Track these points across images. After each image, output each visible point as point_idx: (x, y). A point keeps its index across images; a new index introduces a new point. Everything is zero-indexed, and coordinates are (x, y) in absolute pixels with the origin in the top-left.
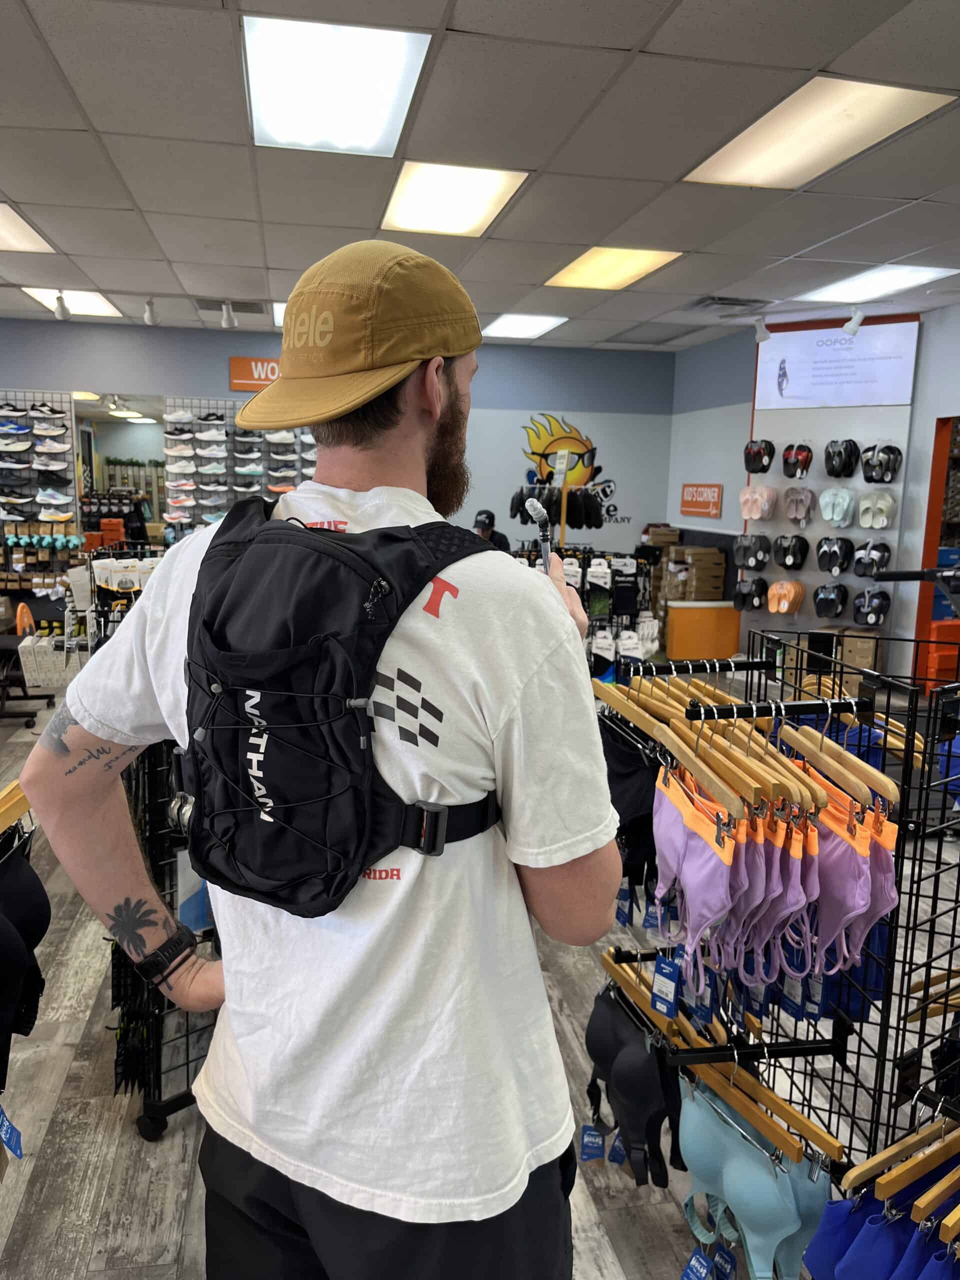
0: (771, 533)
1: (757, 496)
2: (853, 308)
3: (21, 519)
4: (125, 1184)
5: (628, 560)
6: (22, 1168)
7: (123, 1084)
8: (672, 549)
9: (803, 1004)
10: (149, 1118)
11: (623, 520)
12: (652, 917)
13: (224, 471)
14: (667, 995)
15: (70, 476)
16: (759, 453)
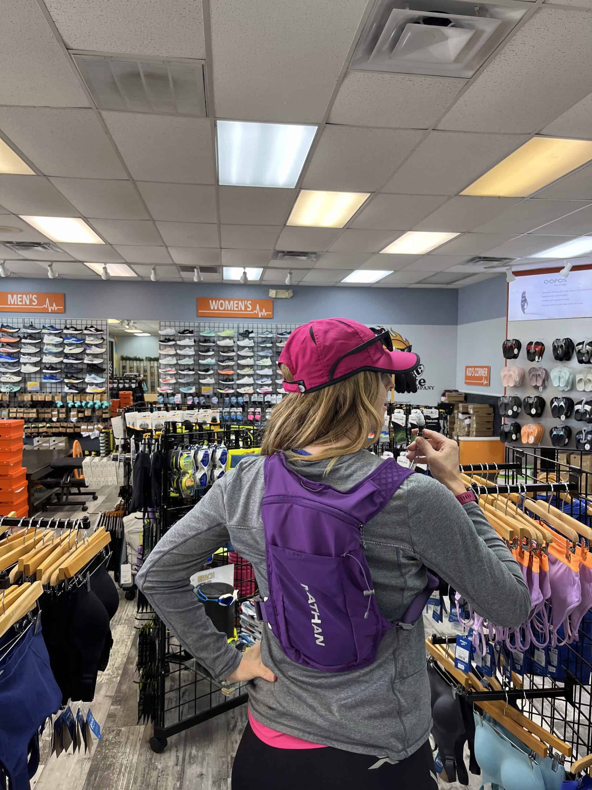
0: (522, 395)
1: (511, 373)
2: (565, 261)
3: (77, 392)
4: (144, 777)
5: (433, 410)
6: (84, 766)
7: (143, 716)
8: (460, 405)
9: (546, 667)
10: (157, 738)
11: (429, 388)
12: (454, 615)
13: (193, 362)
14: (464, 659)
15: (105, 367)
16: (511, 346)
